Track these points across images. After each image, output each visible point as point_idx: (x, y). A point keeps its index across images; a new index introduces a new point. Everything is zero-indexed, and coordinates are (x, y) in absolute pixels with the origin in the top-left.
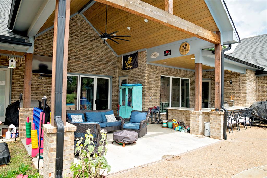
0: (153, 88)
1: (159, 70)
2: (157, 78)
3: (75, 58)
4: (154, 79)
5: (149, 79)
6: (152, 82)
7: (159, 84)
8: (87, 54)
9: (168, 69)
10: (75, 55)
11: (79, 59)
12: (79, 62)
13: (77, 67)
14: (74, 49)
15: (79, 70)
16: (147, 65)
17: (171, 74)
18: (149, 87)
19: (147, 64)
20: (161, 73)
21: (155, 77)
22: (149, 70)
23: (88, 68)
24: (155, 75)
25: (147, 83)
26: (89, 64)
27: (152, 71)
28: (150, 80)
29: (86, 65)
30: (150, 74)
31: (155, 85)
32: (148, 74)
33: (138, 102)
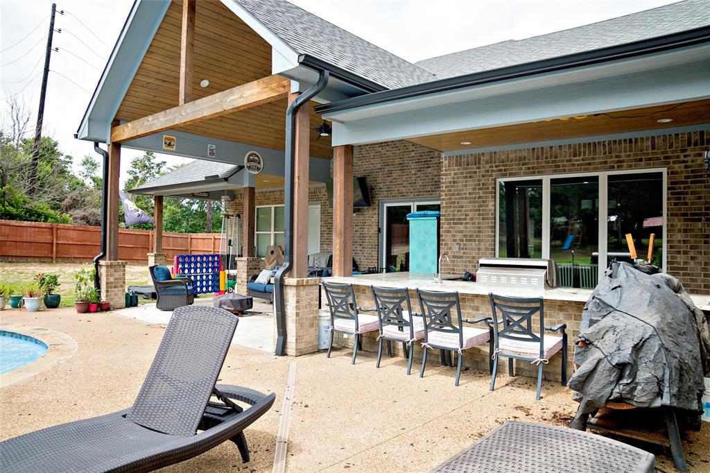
0: (465, 219)
1: (488, 166)
2: (479, 189)
3: (401, 170)
4: (470, 194)
5: (453, 195)
6: (464, 202)
7: (487, 206)
8: (422, 156)
9: (524, 154)
10: (400, 164)
11: (408, 169)
12: (407, 175)
13: (404, 187)
14: (398, 152)
15: (407, 193)
16: (446, 159)
17: (544, 167)
18: (453, 219)
19: (446, 157)
20: (494, 171)
21: (475, 189)
22: (453, 172)
23: (425, 186)
24: (471, 183)
25: (447, 207)
26: (428, 176)
27: (462, 173)
28: (456, 199)
29: (421, 180)
30: (454, 182)
31: (471, 210)
32: (450, 182)
33: (425, 257)
